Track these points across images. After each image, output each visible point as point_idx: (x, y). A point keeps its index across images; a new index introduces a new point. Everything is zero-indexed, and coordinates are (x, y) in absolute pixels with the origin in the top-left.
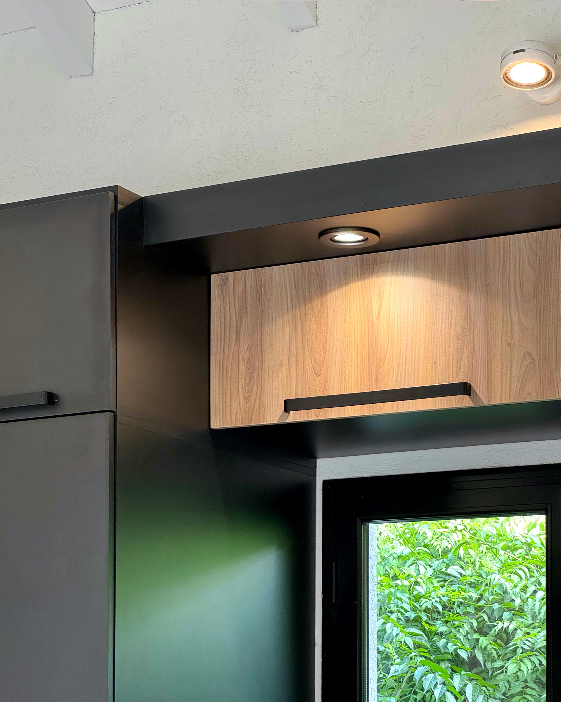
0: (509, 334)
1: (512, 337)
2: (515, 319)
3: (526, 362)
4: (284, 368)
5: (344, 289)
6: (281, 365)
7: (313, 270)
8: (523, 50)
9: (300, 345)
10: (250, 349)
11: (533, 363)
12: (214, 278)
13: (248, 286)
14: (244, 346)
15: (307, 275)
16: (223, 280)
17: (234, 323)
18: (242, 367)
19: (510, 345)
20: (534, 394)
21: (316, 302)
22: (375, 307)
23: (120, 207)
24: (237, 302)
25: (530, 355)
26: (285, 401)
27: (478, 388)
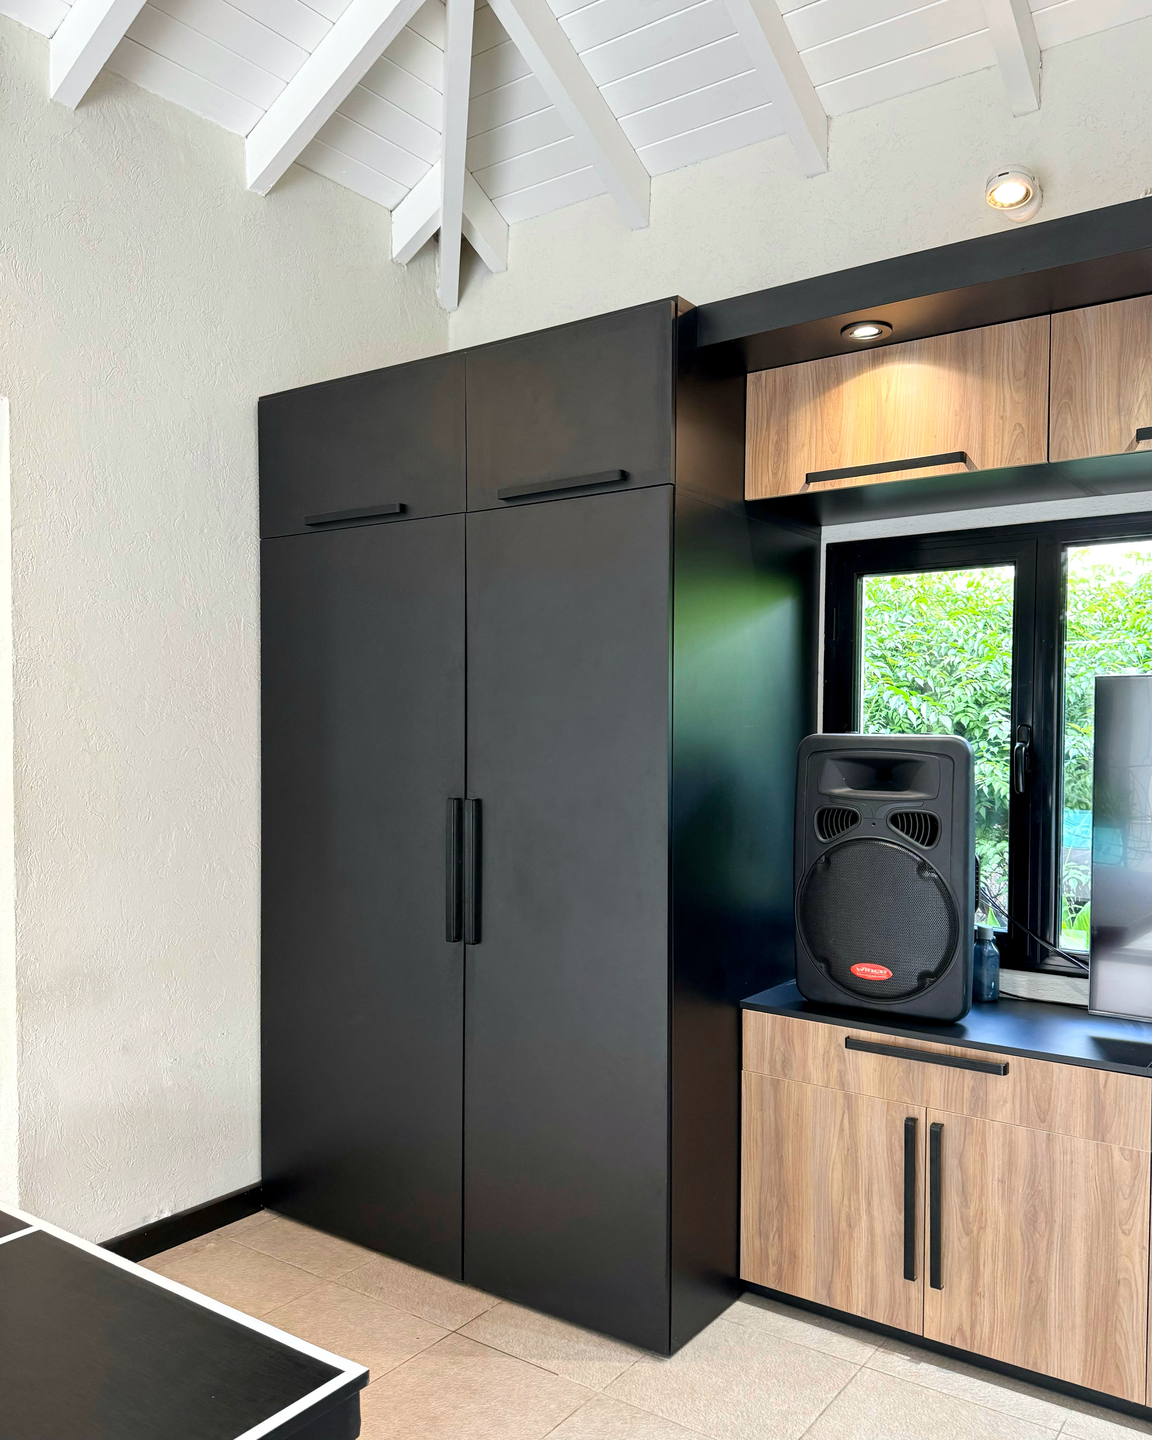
0: (1002, 409)
1: (1004, 411)
2: (1008, 396)
3: (1016, 432)
4: (806, 448)
5: (857, 378)
6: (803, 445)
7: (832, 365)
8: (1008, 173)
9: (820, 428)
10: (778, 433)
11: (1023, 432)
12: (750, 376)
13: (778, 380)
14: (773, 431)
15: (826, 370)
16: (757, 378)
17: (766, 413)
18: (771, 448)
19: (1002, 418)
20: (1023, 459)
21: (833, 391)
22: (884, 392)
23: (680, 314)
24: (768, 395)
25: (1020, 425)
26: (807, 475)
27: (973, 456)
